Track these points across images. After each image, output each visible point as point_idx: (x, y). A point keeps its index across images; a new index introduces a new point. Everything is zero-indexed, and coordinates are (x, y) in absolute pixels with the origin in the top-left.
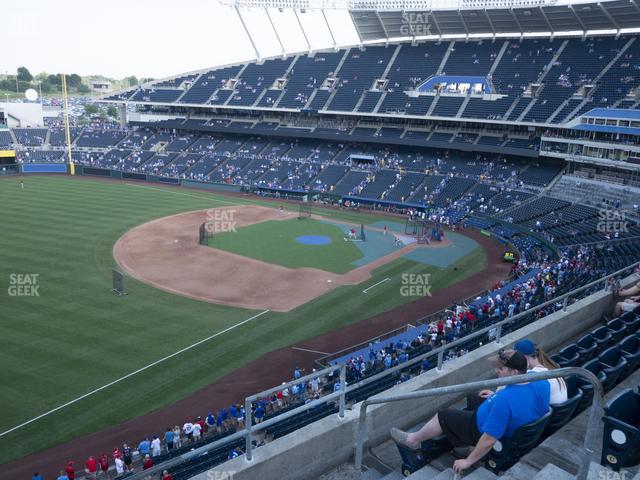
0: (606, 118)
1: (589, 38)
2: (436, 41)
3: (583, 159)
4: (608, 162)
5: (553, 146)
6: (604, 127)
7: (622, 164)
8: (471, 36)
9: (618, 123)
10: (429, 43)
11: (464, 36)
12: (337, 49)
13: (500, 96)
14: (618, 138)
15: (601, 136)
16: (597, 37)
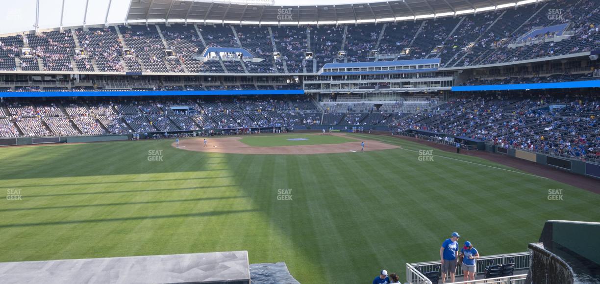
0: (338, 68)
1: (282, 26)
2: (183, 24)
3: (333, 91)
4: (347, 90)
5: (309, 86)
6: (338, 73)
7: (357, 90)
8: (207, 21)
9: (346, 70)
10: (177, 24)
11: (202, 21)
12: (107, 25)
13: (261, 60)
14: (346, 78)
15: (336, 78)
16: (287, 26)
